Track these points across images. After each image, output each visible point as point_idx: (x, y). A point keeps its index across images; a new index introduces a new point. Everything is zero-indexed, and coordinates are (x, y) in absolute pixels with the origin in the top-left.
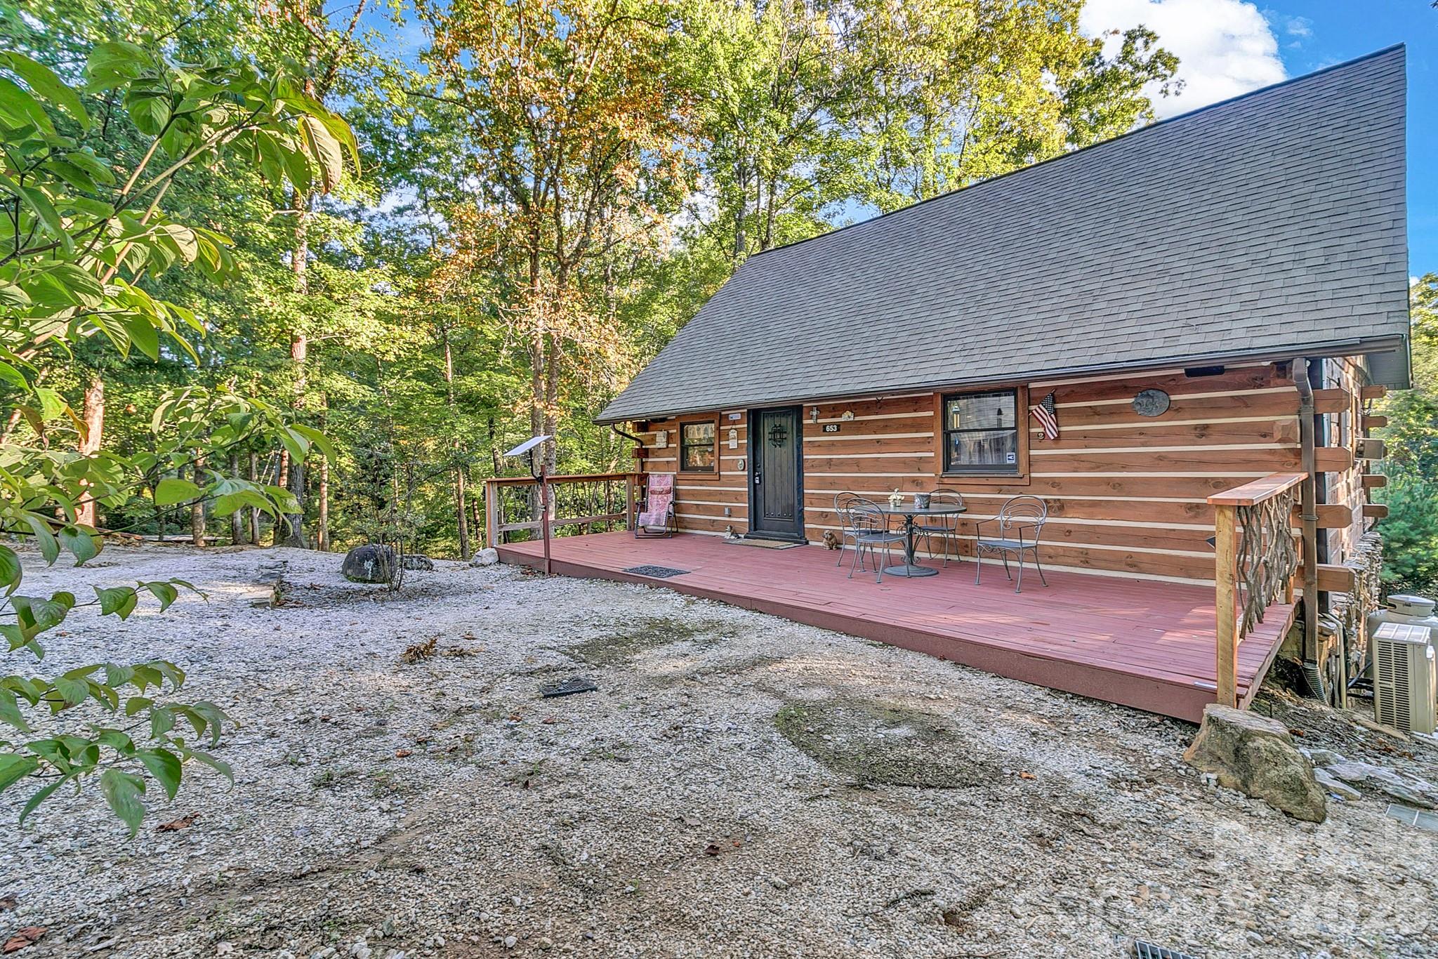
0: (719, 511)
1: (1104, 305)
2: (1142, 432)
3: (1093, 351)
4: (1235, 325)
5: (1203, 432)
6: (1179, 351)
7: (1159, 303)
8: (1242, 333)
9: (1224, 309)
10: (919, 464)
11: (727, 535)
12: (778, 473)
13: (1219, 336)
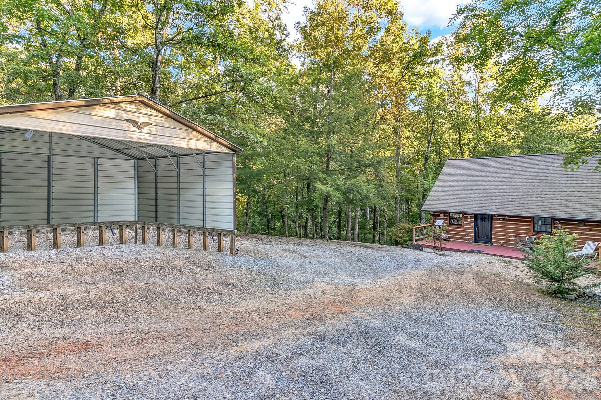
0: (464, 235)
1: (571, 204)
2: (579, 228)
3: (571, 215)
4: (598, 214)
5: (591, 230)
6: (588, 217)
7: (583, 206)
8: (599, 216)
9: (596, 210)
10: (527, 230)
11: (468, 241)
12: (483, 228)
13: (595, 216)
